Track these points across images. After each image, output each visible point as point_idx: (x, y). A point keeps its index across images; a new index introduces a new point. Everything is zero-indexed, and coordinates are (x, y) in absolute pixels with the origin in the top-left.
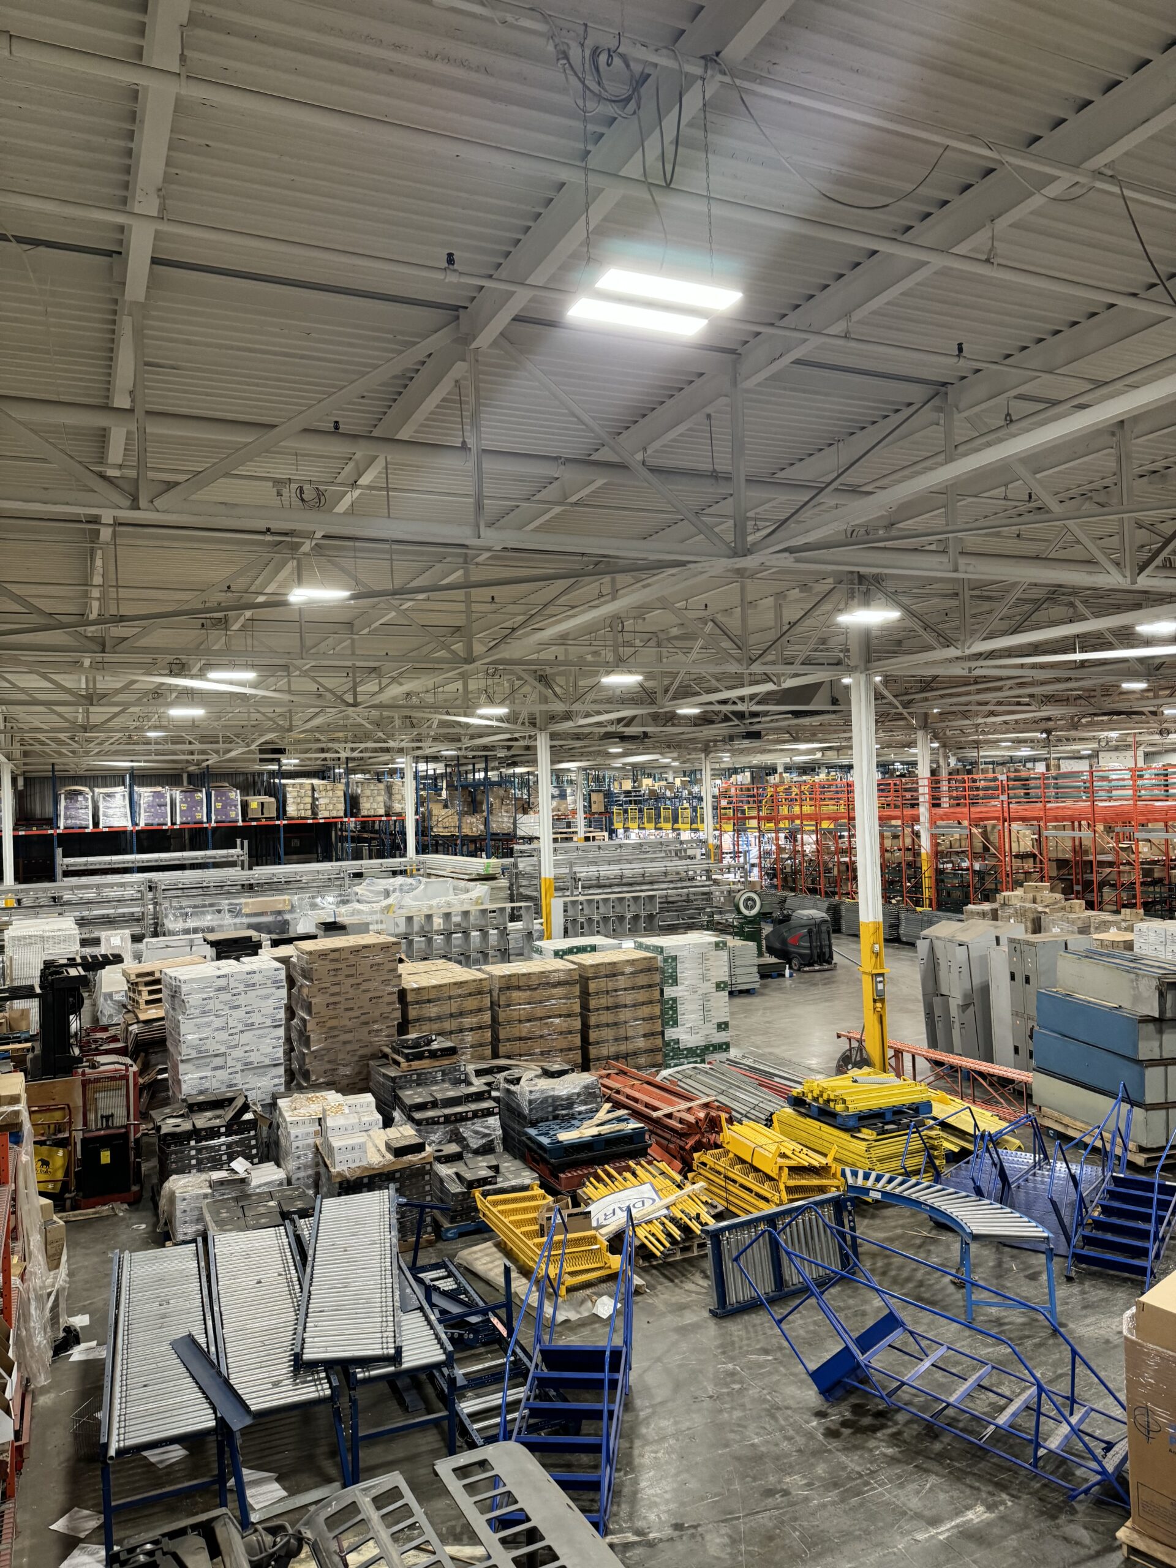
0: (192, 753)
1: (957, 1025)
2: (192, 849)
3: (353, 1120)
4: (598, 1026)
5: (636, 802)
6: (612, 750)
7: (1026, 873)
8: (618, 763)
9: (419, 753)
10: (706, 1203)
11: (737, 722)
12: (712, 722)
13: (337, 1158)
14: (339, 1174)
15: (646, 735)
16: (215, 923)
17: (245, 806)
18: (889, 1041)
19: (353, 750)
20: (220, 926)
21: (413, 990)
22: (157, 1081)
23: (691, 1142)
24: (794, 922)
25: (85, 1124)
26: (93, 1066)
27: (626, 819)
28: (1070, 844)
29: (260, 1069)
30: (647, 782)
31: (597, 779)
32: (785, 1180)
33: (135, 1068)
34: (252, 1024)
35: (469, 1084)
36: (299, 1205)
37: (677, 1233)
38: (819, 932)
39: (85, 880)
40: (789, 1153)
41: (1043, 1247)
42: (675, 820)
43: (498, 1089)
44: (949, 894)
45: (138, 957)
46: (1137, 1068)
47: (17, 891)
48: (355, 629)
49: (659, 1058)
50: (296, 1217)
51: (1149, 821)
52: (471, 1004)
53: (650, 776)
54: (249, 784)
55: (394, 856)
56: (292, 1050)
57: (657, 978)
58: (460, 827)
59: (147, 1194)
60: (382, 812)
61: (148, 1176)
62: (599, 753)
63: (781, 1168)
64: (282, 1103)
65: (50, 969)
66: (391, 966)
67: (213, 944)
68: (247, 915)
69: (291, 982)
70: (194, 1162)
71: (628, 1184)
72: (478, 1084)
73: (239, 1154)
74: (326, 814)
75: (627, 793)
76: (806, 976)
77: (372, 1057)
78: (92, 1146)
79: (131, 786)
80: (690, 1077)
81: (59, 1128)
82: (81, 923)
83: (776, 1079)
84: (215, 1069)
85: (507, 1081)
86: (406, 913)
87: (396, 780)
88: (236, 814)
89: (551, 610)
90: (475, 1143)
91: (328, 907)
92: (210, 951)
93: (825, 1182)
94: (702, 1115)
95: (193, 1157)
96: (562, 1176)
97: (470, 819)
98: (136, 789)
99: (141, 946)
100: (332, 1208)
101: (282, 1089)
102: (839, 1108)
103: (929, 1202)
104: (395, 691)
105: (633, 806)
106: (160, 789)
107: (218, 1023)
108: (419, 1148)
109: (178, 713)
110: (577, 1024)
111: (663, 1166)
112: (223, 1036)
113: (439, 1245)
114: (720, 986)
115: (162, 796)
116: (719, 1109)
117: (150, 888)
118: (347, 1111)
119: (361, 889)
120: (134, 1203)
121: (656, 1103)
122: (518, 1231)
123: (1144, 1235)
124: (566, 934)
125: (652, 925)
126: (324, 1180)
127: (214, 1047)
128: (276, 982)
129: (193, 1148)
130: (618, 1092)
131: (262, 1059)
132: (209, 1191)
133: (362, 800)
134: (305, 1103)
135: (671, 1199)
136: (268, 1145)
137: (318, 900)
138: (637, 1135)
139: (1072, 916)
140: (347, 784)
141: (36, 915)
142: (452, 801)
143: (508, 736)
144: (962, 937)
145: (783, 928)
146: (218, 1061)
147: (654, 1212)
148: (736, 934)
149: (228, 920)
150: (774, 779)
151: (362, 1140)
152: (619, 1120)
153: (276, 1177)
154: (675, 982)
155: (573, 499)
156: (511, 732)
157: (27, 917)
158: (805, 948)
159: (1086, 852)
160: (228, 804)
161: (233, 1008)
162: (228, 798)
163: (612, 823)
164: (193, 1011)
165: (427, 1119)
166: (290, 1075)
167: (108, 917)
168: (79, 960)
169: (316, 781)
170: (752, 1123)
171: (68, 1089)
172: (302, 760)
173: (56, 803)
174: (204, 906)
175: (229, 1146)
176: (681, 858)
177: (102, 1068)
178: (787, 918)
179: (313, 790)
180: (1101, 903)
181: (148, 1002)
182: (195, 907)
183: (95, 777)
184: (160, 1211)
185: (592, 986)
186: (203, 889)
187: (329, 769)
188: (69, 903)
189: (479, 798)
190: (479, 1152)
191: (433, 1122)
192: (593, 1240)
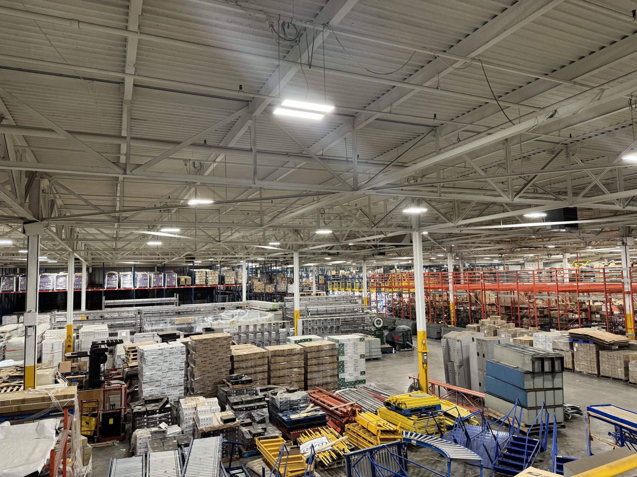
0: (159, 259)
1: (457, 374)
2: (158, 297)
3: (208, 408)
4: (311, 372)
5: (337, 280)
6: (326, 259)
7: (493, 312)
8: (331, 264)
9: (248, 259)
10: (347, 445)
11: (374, 249)
12: (365, 248)
13: (201, 423)
14: (201, 430)
15: (338, 253)
16: (164, 328)
17: (179, 280)
18: (430, 380)
19: (222, 258)
20: (166, 329)
21: (236, 356)
22: (134, 391)
23: (345, 420)
24: (397, 330)
25: (104, 408)
26: (109, 385)
27: (333, 287)
28: (510, 300)
29: (175, 387)
30: (342, 272)
31: (322, 270)
32: (380, 436)
33: (126, 386)
34: (172, 369)
35: (257, 395)
36: (186, 442)
37: (334, 456)
38: (407, 335)
39: (113, 309)
40: (382, 425)
41: (478, 464)
42: (353, 288)
43: (268, 397)
44: (462, 320)
45: (132, 341)
46: (524, 392)
47: (86, 314)
48: (220, 212)
49: (336, 386)
50: (183, 446)
51: (543, 291)
52: (260, 362)
53: (343, 269)
54: (181, 271)
55: (238, 301)
56: (188, 380)
57: (336, 353)
58: (265, 289)
59: (127, 437)
60: (233, 283)
61: (128, 430)
62: (321, 260)
63: (378, 431)
64: (181, 401)
65: (95, 345)
66: (228, 346)
67: (161, 336)
68: (177, 325)
69: (188, 352)
70: (146, 424)
71: (317, 436)
72: (261, 395)
73: (164, 421)
74: (211, 283)
75: (334, 276)
76: (402, 353)
77: (220, 383)
78: (106, 417)
79: (134, 272)
80: (347, 394)
81: (94, 409)
82: (110, 327)
83: (382, 395)
84: (157, 386)
85: (272, 394)
86: (239, 324)
87: (240, 270)
88: (175, 283)
89: (294, 206)
90: (258, 419)
91: (209, 322)
92: (159, 339)
93: (396, 437)
94: (349, 409)
95: (145, 422)
96: (291, 433)
97: (269, 286)
98: (136, 273)
99: (134, 336)
100: (198, 443)
101: (183, 395)
102: (403, 407)
103: (435, 445)
104: (236, 235)
105: (336, 281)
106: (145, 273)
107: (158, 368)
108: (233, 420)
109: (151, 243)
110: (303, 371)
111: (332, 429)
112: (160, 373)
113: (241, 460)
114: (362, 356)
115: (145, 275)
116: (357, 407)
117: (139, 313)
118: (206, 404)
119: (223, 314)
120: (122, 440)
121: (332, 404)
122: (271, 454)
123: (521, 460)
124: (303, 334)
125: (339, 331)
126: (196, 432)
127: (156, 378)
128: (181, 352)
129: (145, 418)
130: (317, 399)
131: (175, 383)
132: (150, 435)
133: (226, 278)
134: (190, 401)
135: (334, 442)
136: (176, 418)
137: (205, 319)
138: (323, 417)
139: (510, 330)
140: (220, 271)
141: (93, 323)
142: (262, 278)
143: (283, 253)
144: (459, 338)
145: (392, 333)
146: (158, 383)
147: (326, 447)
148: (373, 335)
149: (169, 326)
150: (393, 271)
151: (211, 416)
152: (316, 410)
153: (177, 431)
154: (344, 355)
155: (299, 166)
156: (284, 252)
157: (90, 324)
158: (401, 341)
159: (517, 304)
160: (172, 279)
161: (164, 362)
162: (172, 277)
163: (327, 288)
164: (148, 363)
165: (238, 409)
166: (187, 389)
167: (122, 324)
168: (106, 342)
169: (207, 270)
170: (369, 413)
171: (98, 393)
172: (202, 262)
173: (104, 278)
174: (160, 320)
175: (160, 418)
176: (352, 303)
177: (113, 385)
178: (394, 329)
179: (206, 274)
180: (522, 324)
181: (133, 359)
182: (156, 321)
183: (120, 268)
184: (131, 444)
185: (309, 356)
186: (161, 314)
187: (213, 265)
188: (107, 319)
189: (273, 277)
190: (259, 422)
191: (241, 410)
192: (300, 458)
